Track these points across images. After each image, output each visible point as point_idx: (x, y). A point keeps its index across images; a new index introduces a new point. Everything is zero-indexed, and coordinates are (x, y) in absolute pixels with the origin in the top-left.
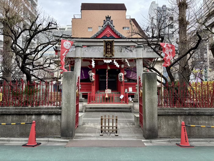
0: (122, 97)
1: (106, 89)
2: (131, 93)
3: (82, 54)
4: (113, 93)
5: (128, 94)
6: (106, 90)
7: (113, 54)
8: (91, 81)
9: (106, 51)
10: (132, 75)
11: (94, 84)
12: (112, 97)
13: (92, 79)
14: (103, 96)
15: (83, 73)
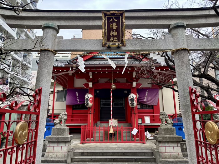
0: (135, 131)
1: (110, 119)
2: (148, 125)
3: (56, 43)
4: (121, 124)
5: (144, 127)
6: (110, 121)
7: (122, 43)
8: (87, 106)
9: (108, 37)
10: (146, 99)
11: (92, 111)
12: (119, 132)
13: (88, 103)
14: (105, 130)
15: (78, 96)
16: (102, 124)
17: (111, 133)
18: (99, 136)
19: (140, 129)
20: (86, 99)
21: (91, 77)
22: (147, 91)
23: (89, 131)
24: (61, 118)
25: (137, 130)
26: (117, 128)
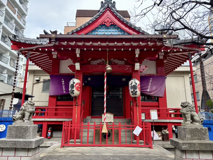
5: (150, 125)
10: (150, 89)
11: (79, 101)
12: (115, 131)
13: (74, 91)
14: (96, 128)
15: (64, 84)
16: (93, 120)
17: (103, 133)
18: (88, 136)
19: (145, 127)
20: (70, 84)
21: (78, 56)
22: (151, 79)
23: (74, 129)
24: (24, 110)
25: (141, 129)
26: (112, 125)
